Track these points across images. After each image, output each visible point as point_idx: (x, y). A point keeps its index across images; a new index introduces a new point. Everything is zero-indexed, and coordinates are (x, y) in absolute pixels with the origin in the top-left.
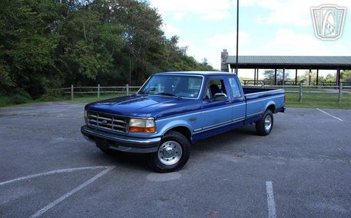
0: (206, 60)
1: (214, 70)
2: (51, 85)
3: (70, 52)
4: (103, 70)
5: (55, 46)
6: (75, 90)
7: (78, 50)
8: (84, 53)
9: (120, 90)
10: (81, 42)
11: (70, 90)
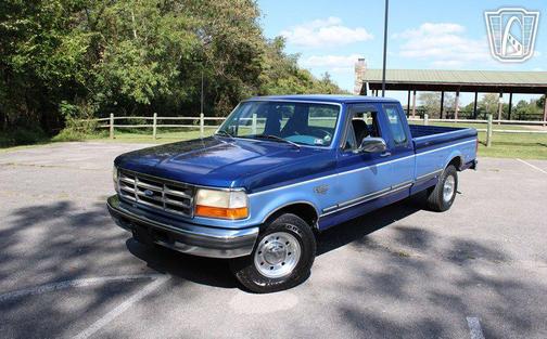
0: (328, 76)
1: (342, 93)
2: (76, 114)
3: (109, 59)
4: (161, 89)
5: (84, 49)
6: (116, 122)
7: (121, 56)
8: (131, 61)
9: (190, 122)
10: (127, 44)
11: (109, 122)
